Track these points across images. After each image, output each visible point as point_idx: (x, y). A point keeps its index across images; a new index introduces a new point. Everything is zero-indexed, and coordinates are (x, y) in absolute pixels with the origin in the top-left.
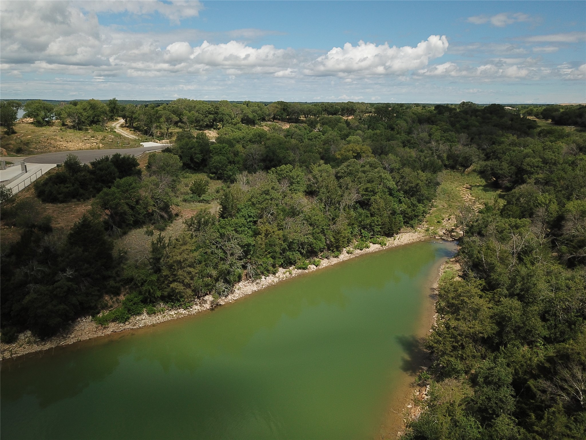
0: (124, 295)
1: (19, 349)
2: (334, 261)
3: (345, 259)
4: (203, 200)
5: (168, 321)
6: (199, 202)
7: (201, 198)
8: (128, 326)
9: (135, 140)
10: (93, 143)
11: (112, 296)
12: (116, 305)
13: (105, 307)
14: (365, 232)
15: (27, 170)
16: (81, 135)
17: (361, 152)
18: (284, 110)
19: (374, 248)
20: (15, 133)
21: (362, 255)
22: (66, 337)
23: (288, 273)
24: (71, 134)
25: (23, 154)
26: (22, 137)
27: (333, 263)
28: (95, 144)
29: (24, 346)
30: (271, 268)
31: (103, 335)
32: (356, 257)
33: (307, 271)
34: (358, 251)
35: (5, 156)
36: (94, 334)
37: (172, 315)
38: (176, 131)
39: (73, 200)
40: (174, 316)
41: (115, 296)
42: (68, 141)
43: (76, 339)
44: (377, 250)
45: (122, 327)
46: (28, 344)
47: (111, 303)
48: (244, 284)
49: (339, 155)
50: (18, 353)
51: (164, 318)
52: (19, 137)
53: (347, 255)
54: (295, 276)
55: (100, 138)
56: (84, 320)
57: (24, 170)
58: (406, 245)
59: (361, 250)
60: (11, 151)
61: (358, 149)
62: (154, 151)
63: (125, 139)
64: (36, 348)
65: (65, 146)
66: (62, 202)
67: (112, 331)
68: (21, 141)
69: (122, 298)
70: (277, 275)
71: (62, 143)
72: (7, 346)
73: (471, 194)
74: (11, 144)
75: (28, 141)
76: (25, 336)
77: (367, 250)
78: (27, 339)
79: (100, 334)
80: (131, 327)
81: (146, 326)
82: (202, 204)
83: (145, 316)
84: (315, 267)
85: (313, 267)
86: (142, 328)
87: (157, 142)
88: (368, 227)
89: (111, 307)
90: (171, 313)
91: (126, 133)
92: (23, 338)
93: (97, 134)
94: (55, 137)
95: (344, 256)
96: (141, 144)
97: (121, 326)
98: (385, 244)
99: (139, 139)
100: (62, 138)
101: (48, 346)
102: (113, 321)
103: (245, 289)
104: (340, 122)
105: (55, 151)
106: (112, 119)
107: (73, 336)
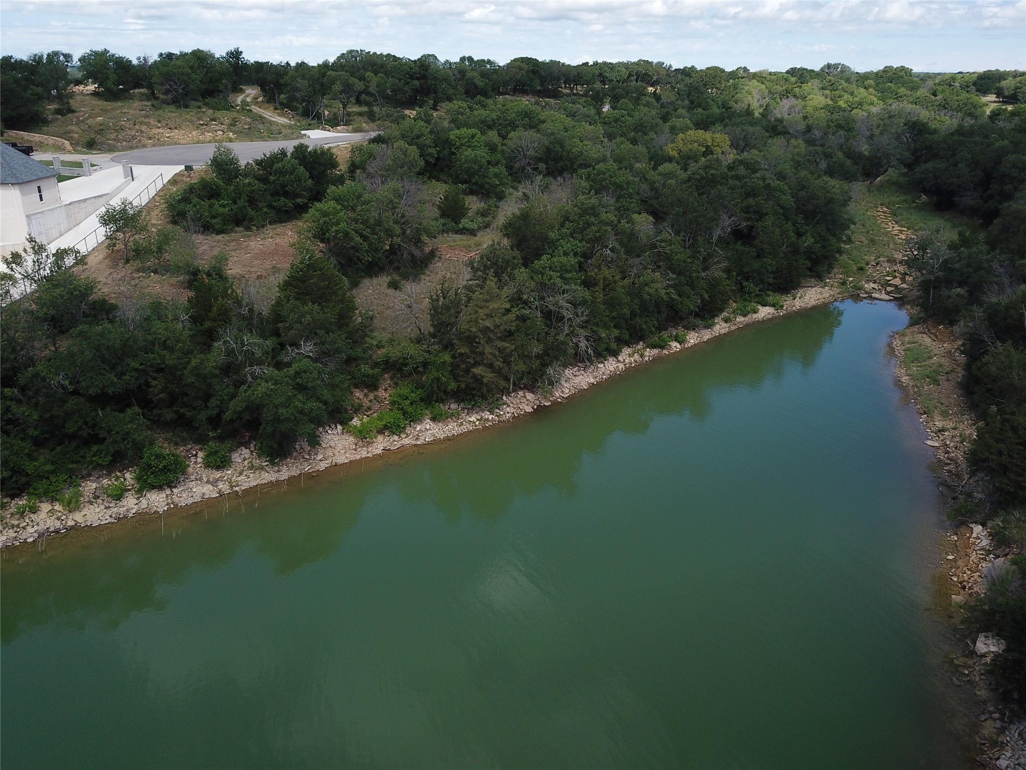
0: (386, 390)
1: (240, 478)
2: (707, 335)
3: (723, 331)
4: (464, 228)
5: (470, 432)
6: (457, 232)
7: (461, 226)
8: (406, 441)
9: (290, 127)
10: (216, 131)
11: (366, 391)
12: (376, 406)
13: (358, 410)
14: (749, 285)
15: (134, 176)
16: (192, 116)
17: (713, 145)
18: (534, 72)
19: (764, 312)
20: (74, 111)
21: (747, 325)
22: (310, 459)
23: (636, 356)
24: (173, 115)
25: (99, 149)
26: (87, 119)
27: (706, 338)
28: (221, 133)
29: (245, 473)
30: (614, 346)
31: (370, 455)
32: (739, 328)
33: (665, 352)
34: (740, 319)
35: (69, 152)
36: (354, 454)
37: (474, 422)
38: (355, 110)
39: (237, 229)
40: (477, 423)
41: (371, 391)
42: (172, 127)
43: (327, 462)
44: (770, 316)
45: (397, 441)
46: (251, 470)
47: (367, 402)
48: (572, 372)
49: (673, 150)
50: (241, 485)
51: (462, 427)
52: (81, 119)
53: (724, 325)
54: (649, 359)
55: (227, 121)
56: (329, 432)
57: (128, 176)
58: (814, 308)
59: (745, 316)
60: (77, 144)
61: (709, 139)
62: (336, 144)
63: (271, 125)
64: (268, 476)
65: (168, 137)
66: (219, 232)
67: (382, 448)
68: (90, 127)
69: (381, 393)
70: (620, 358)
71: (161, 130)
72: (218, 474)
73: (896, 223)
74: (72, 132)
75: (101, 127)
76: (242, 456)
77: (755, 316)
78: (246, 462)
79: (363, 453)
80: (414, 442)
81: (436, 442)
82: (464, 237)
83: (428, 424)
84: (678, 346)
85: (675, 346)
86: (428, 443)
87: (329, 131)
88: (755, 275)
89: (369, 409)
90: (470, 419)
91: (271, 115)
92: (240, 461)
93: (219, 114)
94: (146, 120)
95: (720, 328)
96: (303, 132)
97: (394, 441)
98: (782, 306)
99: (295, 124)
100: (159, 122)
101: (285, 473)
102: (381, 432)
103: (577, 380)
104: (645, 95)
105: (154, 146)
106: (237, 90)
107: (320, 457)
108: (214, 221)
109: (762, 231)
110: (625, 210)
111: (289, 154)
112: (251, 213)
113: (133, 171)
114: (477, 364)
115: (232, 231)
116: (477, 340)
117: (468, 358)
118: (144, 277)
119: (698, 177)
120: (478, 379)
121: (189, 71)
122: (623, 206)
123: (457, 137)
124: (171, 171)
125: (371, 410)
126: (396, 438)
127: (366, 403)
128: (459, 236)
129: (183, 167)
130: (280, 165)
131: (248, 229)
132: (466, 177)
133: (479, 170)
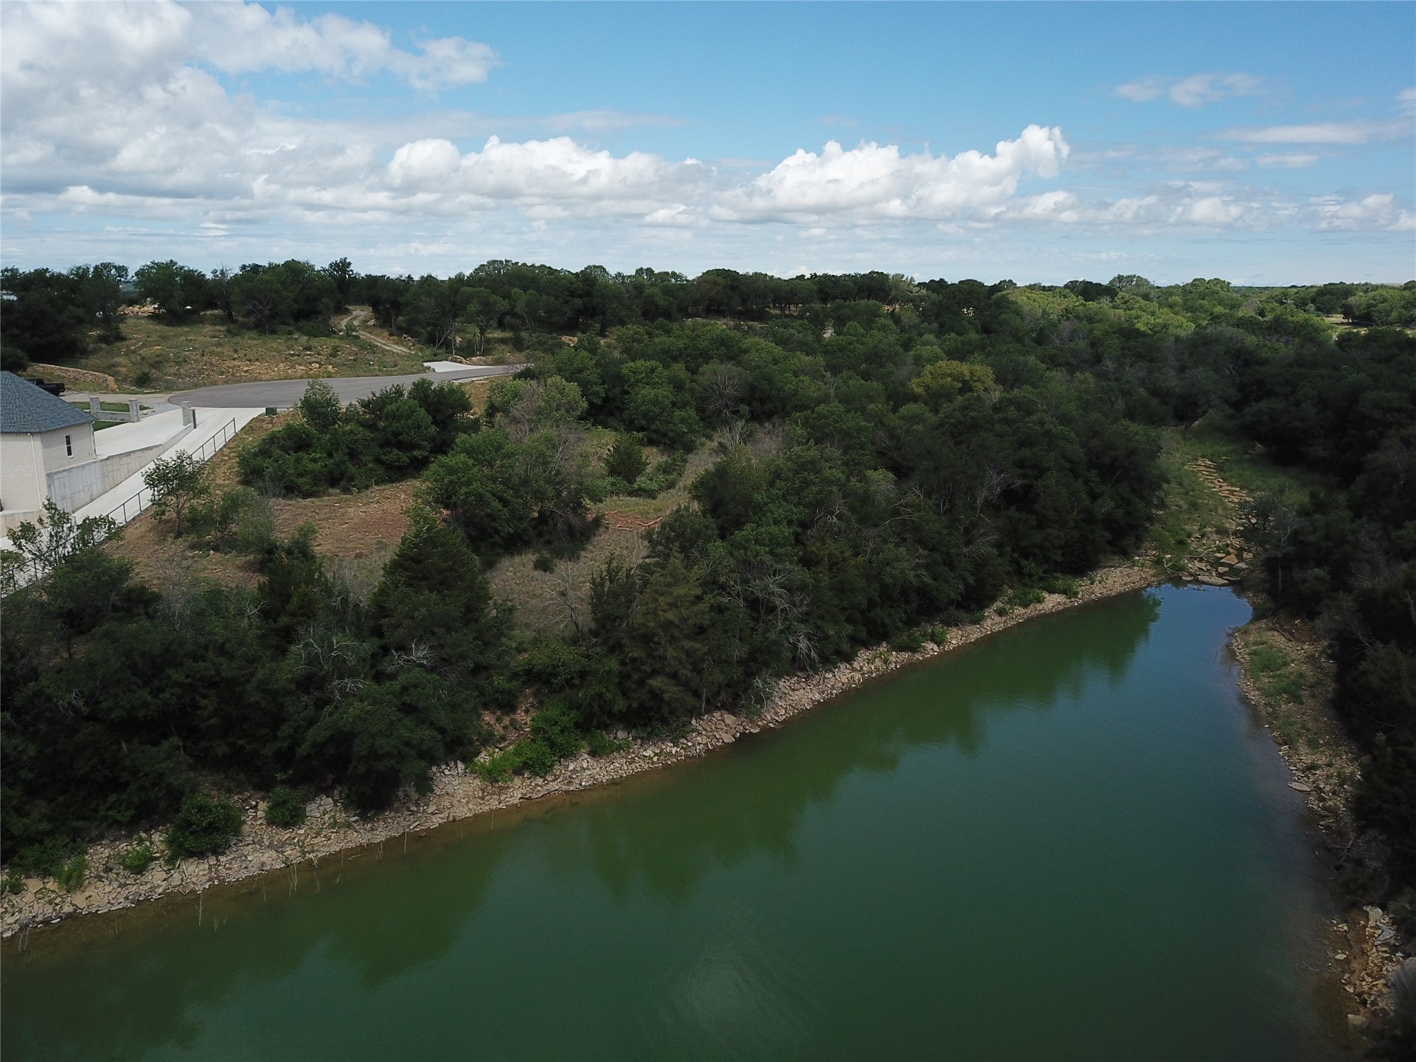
0: (527, 711)
1: (316, 841)
2: (974, 633)
3: (996, 628)
4: (640, 489)
5: (645, 773)
6: (630, 494)
7: (635, 486)
8: (554, 786)
9: (409, 357)
10: (311, 364)
11: (499, 713)
12: (513, 735)
13: (488, 740)
14: (1030, 565)
15: (197, 422)
16: (280, 344)
17: (972, 379)
18: (733, 288)
19: (1052, 602)
20: (124, 339)
21: (1030, 620)
22: (418, 812)
23: (878, 662)
24: (256, 342)
25: (154, 387)
26: (140, 348)
27: (973, 638)
28: (317, 366)
29: (324, 833)
30: (846, 647)
31: (502, 806)
32: (1019, 624)
33: (918, 656)
34: (1019, 611)
35: (113, 391)
36: (480, 804)
37: (651, 758)
38: (495, 335)
39: (331, 491)
40: (655, 759)
41: (507, 714)
42: (252, 358)
43: (441, 816)
44: (1061, 608)
45: (541, 786)
46: (333, 828)
47: (501, 729)
48: (788, 684)
49: (918, 385)
50: (317, 850)
51: (633, 766)
52: (133, 348)
53: (998, 619)
54: (896, 667)
55: (327, 351)
56: (447, 772)
57: (189, 422)
58: (1120, 596)
59: (1025, 606)
60: (124, 380)
61: (966, 372)
62: (470, 380)
63: (384, 355)
64: (358, 837)
65: (246, 372)
66: (306, 495)
67: (520, 796)
68: (143, 359)
69: (521, 716)
70: (856, 665)
71: (237, 363)
72: (285, 835)
73: (1225, 480)
74: (119, 365)
75: (157, 359)
76: (322, 809)
77: (1039, 607)
78: (326, 818)
79: (494, 804)
80: (565, 788)
81: (596, 786)
82: (640, 500)
83: (585, 760)
84: (936, 648)
85: (931, 648)
86: (586, 789)
87: (461, 362)
88: (1037, 551)
89: (503, 739)
90: (644, 753)
91: (384, 342)
92: (318, 815)
93: (315, 342)
94: (219, 349)
95: (992, 623)
96: (426, 364)
97: (537, 785)
98: (1076, 594)
99: (416, 355)
100: (236, 351)
101: (381, 831)
102: (518, 772)
103: (796, 696)
104: (879, 316)
105: (226, 382)
106: (341, 310)
107: (432, 808)
108: (301, 480)
109: (1044, 491)
110: (855, 465)
111: (406, 394)
112: (351, 469)
113: (196, 415)
114: (655, 673)
115: (325, 493)
116: (656, 639)
117: (642, 664)
118: (200, 557)
119: (953, 421)
120: (656, 696)
121: (279, 286)
122: (853, 460)
123: (631, 371)
124: (245, 416)
125: (505, 741)
126: (540, 781)
127: (498, 730)
128: (634, 499)
129: (263, 410)
130: (393, 407)
131: (347, 491)
132: (643, 422)
133: (661, 413)
